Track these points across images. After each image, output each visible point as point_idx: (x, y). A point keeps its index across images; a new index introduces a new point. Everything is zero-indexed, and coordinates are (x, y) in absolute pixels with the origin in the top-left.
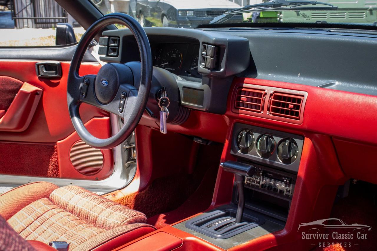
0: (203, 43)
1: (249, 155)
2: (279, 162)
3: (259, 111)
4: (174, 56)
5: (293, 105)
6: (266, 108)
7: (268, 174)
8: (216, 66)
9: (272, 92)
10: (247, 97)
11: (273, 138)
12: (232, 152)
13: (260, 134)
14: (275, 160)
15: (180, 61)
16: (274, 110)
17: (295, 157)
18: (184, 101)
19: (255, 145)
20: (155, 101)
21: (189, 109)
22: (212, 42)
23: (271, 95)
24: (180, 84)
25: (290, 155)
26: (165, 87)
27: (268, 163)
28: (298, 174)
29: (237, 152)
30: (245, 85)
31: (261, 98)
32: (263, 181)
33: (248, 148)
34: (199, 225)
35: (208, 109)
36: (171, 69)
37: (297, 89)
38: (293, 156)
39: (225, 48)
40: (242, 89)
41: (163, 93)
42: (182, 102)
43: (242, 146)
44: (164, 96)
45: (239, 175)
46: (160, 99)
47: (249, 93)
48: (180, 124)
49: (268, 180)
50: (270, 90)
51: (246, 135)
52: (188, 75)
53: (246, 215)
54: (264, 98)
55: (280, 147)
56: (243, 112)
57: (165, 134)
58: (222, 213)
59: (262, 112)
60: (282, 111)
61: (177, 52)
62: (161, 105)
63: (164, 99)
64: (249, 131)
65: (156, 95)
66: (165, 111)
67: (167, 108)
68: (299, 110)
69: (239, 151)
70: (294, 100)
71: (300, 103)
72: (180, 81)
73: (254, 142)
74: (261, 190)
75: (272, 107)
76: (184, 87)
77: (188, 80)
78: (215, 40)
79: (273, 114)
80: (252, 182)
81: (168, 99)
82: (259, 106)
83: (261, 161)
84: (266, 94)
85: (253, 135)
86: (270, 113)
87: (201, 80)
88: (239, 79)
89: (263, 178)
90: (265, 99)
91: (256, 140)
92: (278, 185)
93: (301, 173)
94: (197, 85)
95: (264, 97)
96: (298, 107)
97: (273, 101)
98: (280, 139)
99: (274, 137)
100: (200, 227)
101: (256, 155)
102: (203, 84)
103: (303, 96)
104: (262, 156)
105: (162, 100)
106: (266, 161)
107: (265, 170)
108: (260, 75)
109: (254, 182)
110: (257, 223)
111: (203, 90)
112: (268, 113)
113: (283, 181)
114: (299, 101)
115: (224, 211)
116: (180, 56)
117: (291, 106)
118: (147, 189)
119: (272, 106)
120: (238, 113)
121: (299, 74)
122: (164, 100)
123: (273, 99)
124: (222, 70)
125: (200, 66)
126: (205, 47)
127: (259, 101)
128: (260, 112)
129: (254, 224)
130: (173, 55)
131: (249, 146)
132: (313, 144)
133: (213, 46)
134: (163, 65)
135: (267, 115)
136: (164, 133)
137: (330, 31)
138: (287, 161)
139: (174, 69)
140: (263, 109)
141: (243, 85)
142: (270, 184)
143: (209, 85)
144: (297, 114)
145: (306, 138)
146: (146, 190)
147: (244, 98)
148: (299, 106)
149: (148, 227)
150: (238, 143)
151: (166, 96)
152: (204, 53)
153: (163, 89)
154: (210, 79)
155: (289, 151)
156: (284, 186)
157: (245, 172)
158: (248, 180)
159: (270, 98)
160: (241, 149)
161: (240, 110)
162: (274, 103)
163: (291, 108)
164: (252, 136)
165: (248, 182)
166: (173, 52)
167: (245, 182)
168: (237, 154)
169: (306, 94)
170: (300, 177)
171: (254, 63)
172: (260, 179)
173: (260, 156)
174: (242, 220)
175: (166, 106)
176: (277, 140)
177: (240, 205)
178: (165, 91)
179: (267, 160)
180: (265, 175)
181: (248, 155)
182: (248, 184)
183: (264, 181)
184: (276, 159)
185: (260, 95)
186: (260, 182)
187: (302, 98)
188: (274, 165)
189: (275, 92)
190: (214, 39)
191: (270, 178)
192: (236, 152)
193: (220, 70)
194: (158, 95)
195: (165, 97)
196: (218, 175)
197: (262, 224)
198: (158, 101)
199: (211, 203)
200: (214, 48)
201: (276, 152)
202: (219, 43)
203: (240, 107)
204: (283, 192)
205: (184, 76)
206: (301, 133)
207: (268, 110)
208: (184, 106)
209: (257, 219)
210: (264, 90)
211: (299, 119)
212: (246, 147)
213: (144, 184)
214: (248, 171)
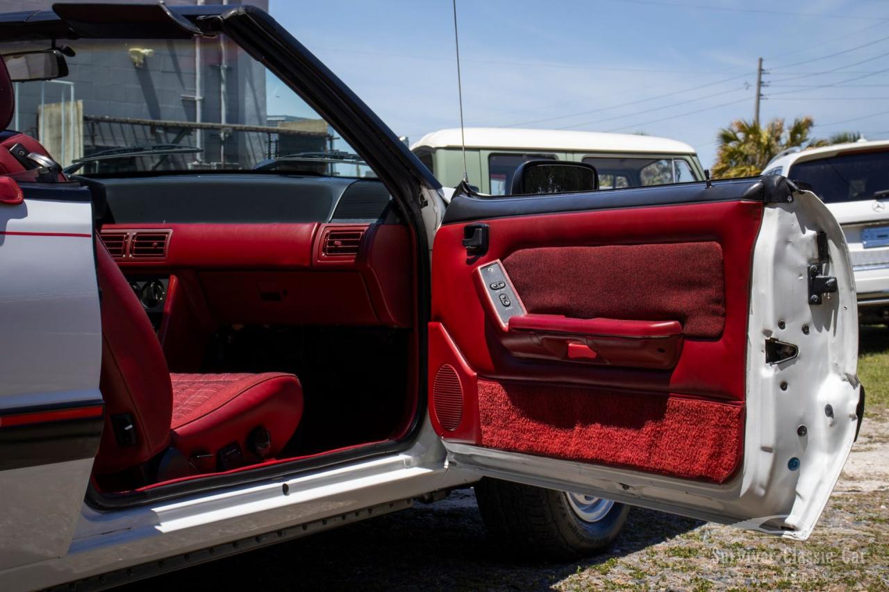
5: (156, 244)
6: (128, 251)
9: (135, 234)
11: (136, 285)
16: (137, 251)
17: (161, 299)
23: (134, 237)
25: (155, 298)
28: (165, 312)
37: (161, 227)
38: (159, 298)
50: (132, 233)
54: (126, 241)
55: (145, 293)
59: (124, 256)
60: (146, 251)
68: (163, 247)
70: (159, 238)
71: (164, 241)
75: (135, 249)
79: (137, 256)
82: (121, 250)
84: (127, 237)
86: (133, 255)
93: (168, 309)
95: (125, 239)
96: (162, 245)
97: (136, 243)
98: (144, 283)
99: (138, 283)
103: (168, 233)
112: (130, 256)
114: (164, 238)
119: (135, 247)
121: (164, 221)
123: (136, 240)
127: (120, 245)
128: (122, 256)
132: (179, 280)
138: (153, 304)
140: (124, 253)
144: (161, 251)
145: (171, 276)
148: (164, 243)
155: (155, 294)
159: (132, 240)
162: (137, 245)
163: (155, 246)
169: (171, 231)
170: (166, 315)
185: (121, 238)
187: (167, 235)
189: (138, 233)
206: (167, 271)
207: (131, 253)
210: (126, 233)
211: (163, 256)
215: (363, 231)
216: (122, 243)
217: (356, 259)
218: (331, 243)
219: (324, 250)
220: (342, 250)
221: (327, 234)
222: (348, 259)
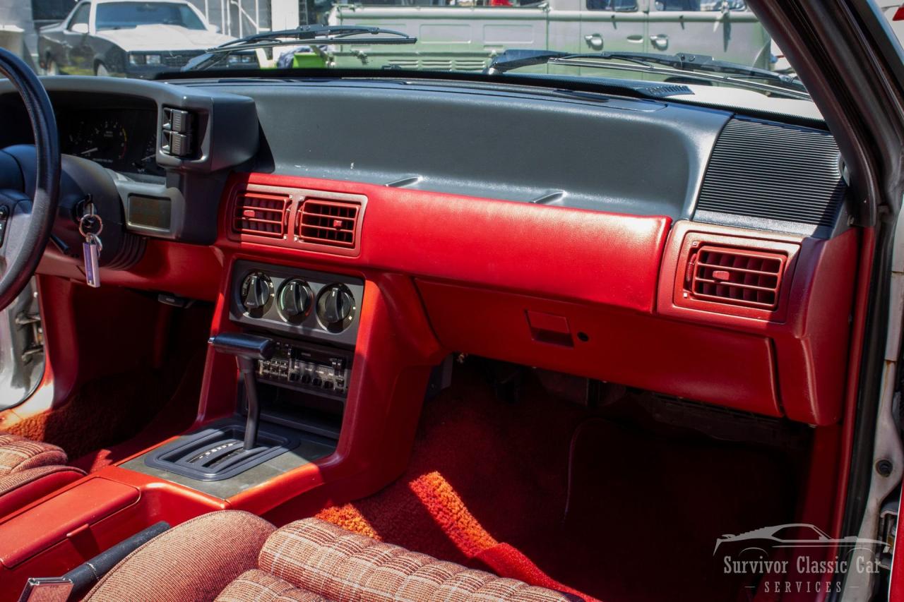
0: (164, 106)
1: (265, 321)
2: (322, 329)
3: (280, 234)
4: (109, 134)
5: (340, 222)
6: (291, 229)
7: (303, 354)
8: (192, 150)
9: (302, 198)
10: (255, 210)
11: (307, 285)
12: (232, 317)
13: (283, 280)
14: (314, 327)
15: (123, 145)
16: (307, 232)
17: (350, 318)
18: (132, 222)
19: (275, 301)
20: (72, 223)
21: (145, 238)
22: (180, 105)
23: (301, 203)
24: (123, 189)
25: (340, 315)
26: (92, 196)
27: (301, 333)
28: (357, 349)
29: (242, 315)
30: (250, 187)
31: (282, 211)
32: (293, 368)
33: (262, 307)
34: (173, 459)
35: (180, 236)
36: (105, 161)
37: (347, 191)
38: (347, 316)
39: (208, 116)
40: (246, 195)
41: (89, 207)
42: (129, 224)
43: (251, 304)
44: (90, 213)
45: (246, 358)
46: (82, 219)
47: (259, 202)
48: (128, 267)
49: (302, 365)
50: (297, 195)
51: (258, 282)
52: (139, 170)
53: (263, 434)
54: (288, 210)
55: (322, 301)
56: (250, 239)
57: (96, 288)
58: (219, 433)
59: (285, 237)
60: (323, 234)
61: (115, 127)
62: (86, 231)
63: (90, 218)
64: (263, 274)
65: (74, 210)
66: (93, 242)
67: (99, 236)
68: (352, 229)
69: (246, 314)
70: (344, 211)
71: (354, 217)
72: (122, 182)
73: (273, 295)
74: (289, 384)
75: (303, 227)
76: (131, 195)
77: (138, 180)
78: (186, 100)
79: (306, 241)
80: (273, 370)
81: (100, 219)
82: (279, 225)
83: (287, 330)
84: (290, 202)
85: (270, 281)
86: (300, 239)
87: (164, 179)
88: (238, 176)
89: (293, 361)
90: (289, 213)
91: (276, 290)
92: (321, 372)
93: (362, 347)
94: (157, 189)
95: (287, 207)
96: (350, 225)
97: (304, 215)
98: (321, 286)
99: (310, 283)
100: (177, 462)
101: (277, 319)
102: (168, 187)
103: (359, 203)
104: (290, 321)
105: (85, 220)
106: (296, 329)
107: (297, 346)
108: (279, 167)
109: (278, 371)
110: (284, 446)
111: (168, 199)
112: (296, 239)
113: (329, 364)
114: (352, 212)
115: (221, 430)
116: (121, 134)
117: (338, 223)
118: (70, 402)
119: (302, 224)
120: (240, 242)
121: (352, 164)
122: (91, 222)
123: (305, 210)
124: (204, 158)
125: (161, 152)
126: (168, 114)
127: (279, 216)
128: (281, 237)
129: (279, 449)
130: (107, 132)
131: (263, 303)
132: (382, 291)
133: (182, 112)
134: (87, 154)
135: (294, 241)
136: (94, 286)
137: (406, 84)
138: (336, 326)
139: (110, 161)
140: (286, 232)
141: (246, 187)
142: (307, 371)
143: (181, 188)
144: (349, 237)
145: (367, 281)
146: (67, 405)
147: (249, 212)
148: (353, 222)
149: (70, 472)
150: (243, 300)
151: (95, 213)
152: (167, 125)
153: (86, 199)
154: (182, 177)
155: (339, 307)
156: (331, 374)
157: (258, 351)
158: (265, 368)
159: (298, 209)
160: (249, 309)
161: (242, 235)
162: (307, 219)
163: (338, 228)
164: (269, 284)
165: (266, 371)
166: (106, 126)
167: (261, 373)
168: (241, 320)
169: (364, 200)
170: (360, 356)
171: (268, 144)
172: (288, 365)
173: (286, 320)
174: (257, 443)
175: (95, 232)
176: (315, 287)
177: (252, 416)
178: (91, 202)
179: (300, 327)
180: (297, 356)
181: (262, 319)
182: (266, 376)
183: (296, 367)
184: (315, 325)
185: (279, 204)
186: (287, 369)
187: (357, 207)
188: (313, 335)
189: (307, 198)
190: (185, 98)
191: (307, 361)
192: (239, 315)
193: (199, 158)
194: (78, 211)
195: (93, 215)
196: (207, 363)
197: (294, 447)
198: (79, 223)
199: (196, 416)
200: (186, 115)
201: (315, 312)
202: (195, 106)
203: (243, 230)
204: (332, 385)
205: (130, 174)
206: (359, 273)
207: (296, 232)
208: (132, 232)
209: (286, 439)
210: (287, 196)
211: (353, 247)
212: (258, 305)
213: (62, 394)
214: (261, 350)
215: (785, 253)
216: (281, 214)
217: (771, 318)
218: (703, 272)
219: (687, 285)
220: (726, 291)
221: (693, 251)
222: (757, 317)
